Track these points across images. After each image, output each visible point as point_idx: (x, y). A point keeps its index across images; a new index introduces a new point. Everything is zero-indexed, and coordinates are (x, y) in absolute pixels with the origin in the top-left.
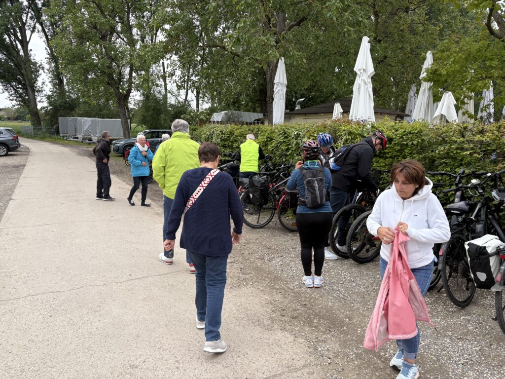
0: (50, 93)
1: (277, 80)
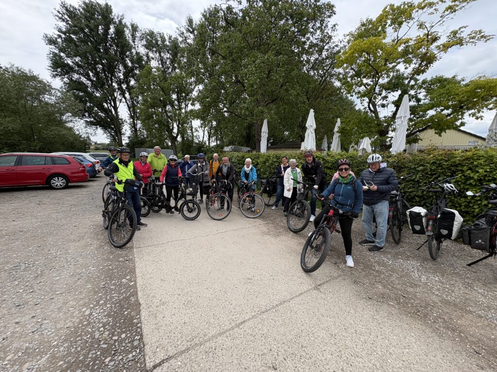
0: (130, 136)
1: (263, 130)
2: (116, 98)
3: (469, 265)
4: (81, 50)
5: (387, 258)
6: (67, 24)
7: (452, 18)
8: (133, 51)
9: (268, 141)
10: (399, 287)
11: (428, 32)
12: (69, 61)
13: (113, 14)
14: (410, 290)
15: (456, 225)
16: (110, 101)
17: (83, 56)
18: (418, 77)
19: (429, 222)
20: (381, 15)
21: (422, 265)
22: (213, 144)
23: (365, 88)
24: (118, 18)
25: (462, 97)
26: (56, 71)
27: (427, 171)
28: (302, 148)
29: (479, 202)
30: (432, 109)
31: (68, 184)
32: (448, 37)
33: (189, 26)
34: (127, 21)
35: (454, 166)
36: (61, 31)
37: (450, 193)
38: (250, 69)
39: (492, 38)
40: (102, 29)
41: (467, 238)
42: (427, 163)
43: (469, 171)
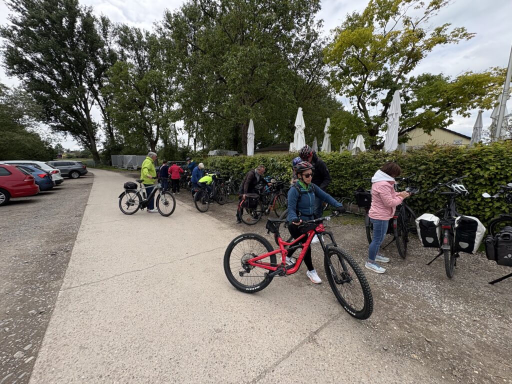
0: (105, 141)
1: (249, 132)
2: (86, 100)
3: (492, 283)
4: (41, 44)
5: (396, 280)
6: (23, 15)
7: (436, 15)
8: (105, 47)
9: (255, 144)
10: (418, 324)
11: (414, 28)
12: (28, 58)
13: (79, 5)
14: (433, 328)
15: (479, 236)
16: (80, 102)
17: (45, 51)
18: (405, 76)
19: (444, 233)
20: (368, 8)
21: (439, 288)
22: (199, 149)
23: (353, 87)
24: (85, 10)
25: (451, 94)
26: (13, 68)
27: (431, 170)
28: (291, 149)
29: (491, 204)
30: (420, 107)
31: (9, 199)
32: (432, 34)
33: (167, 21)
34: (97, 14)
35: (460, 163)
36: (16, 21)
37: (460, 195)
38: (231, 62)
39: (474, 36)
40: (67, 21)
41: (492, 253)
42: (430, 161)
43: (478, 169)
